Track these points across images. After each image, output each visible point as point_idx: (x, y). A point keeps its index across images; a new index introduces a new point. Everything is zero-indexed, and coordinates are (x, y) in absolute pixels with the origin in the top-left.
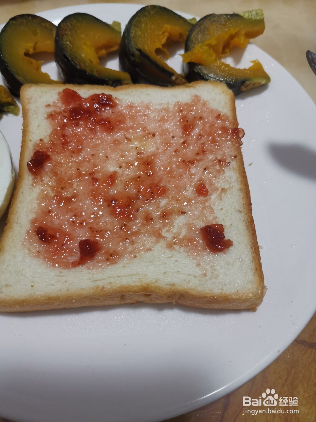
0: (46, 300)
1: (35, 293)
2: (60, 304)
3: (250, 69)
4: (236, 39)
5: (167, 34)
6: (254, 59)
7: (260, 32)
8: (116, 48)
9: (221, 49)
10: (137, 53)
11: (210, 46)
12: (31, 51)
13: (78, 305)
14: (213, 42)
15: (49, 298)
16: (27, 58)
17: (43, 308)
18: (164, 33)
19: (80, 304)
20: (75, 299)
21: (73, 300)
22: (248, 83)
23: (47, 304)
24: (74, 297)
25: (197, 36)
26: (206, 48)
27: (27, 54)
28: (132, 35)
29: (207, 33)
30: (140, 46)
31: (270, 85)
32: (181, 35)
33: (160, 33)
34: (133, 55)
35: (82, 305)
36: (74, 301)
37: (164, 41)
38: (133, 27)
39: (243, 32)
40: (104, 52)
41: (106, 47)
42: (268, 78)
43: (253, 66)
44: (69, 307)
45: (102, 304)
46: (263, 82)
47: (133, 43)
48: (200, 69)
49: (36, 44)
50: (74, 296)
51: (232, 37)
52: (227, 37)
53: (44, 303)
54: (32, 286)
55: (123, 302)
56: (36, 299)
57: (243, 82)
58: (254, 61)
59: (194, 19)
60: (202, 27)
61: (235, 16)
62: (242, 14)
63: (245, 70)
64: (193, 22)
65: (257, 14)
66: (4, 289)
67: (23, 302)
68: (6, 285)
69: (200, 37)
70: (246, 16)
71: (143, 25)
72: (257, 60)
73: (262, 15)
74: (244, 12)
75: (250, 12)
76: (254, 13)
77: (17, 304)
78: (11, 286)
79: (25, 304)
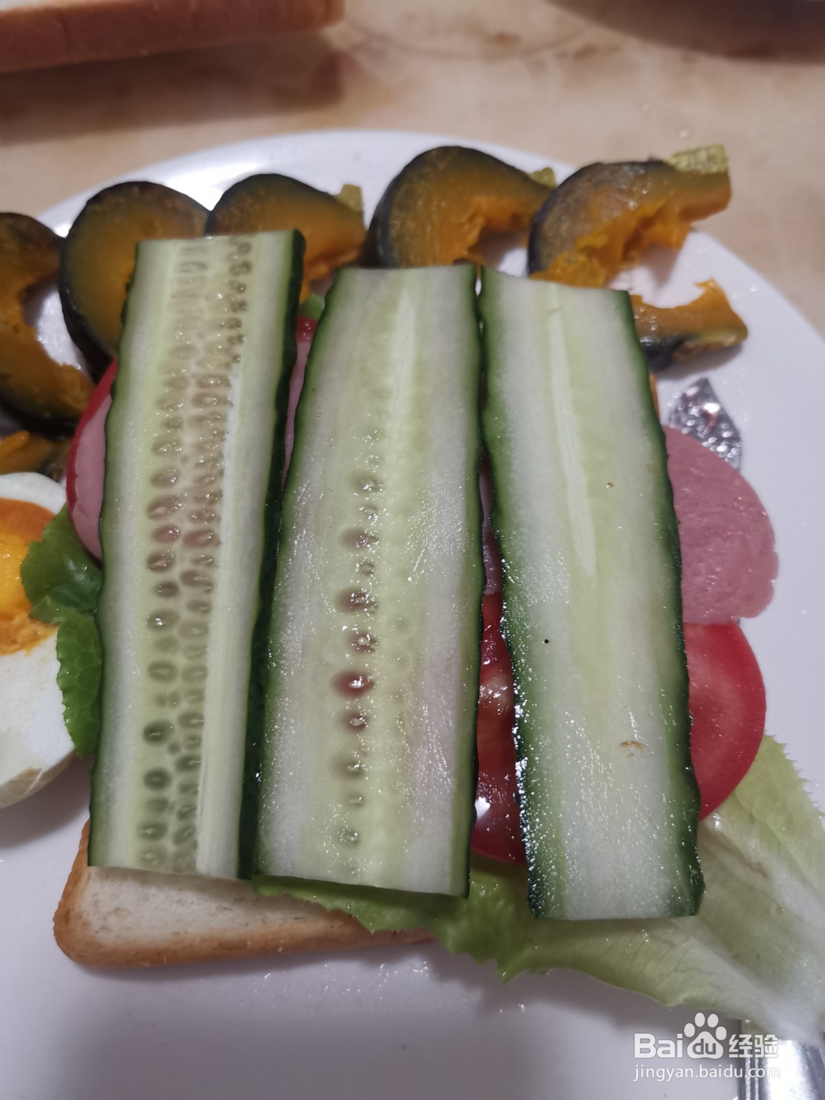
0: (215, 949)
1: (186, 931)
3: (695, 307)
4: (658, 228)
5: (480, 221)
6: (704, 277)
7: (719, 204)
8: (351, 255)
9: (619, 252)
11: (591, 251)
14: (600, 241)
15: (221, 944)
18: (472, 218)
20: (283, 945)
21: (278, 947)
22: (690, 344)
24: (282, 942)
25: (558, 225)
26: (582, 258)
28: (394, 233)
29: (583, 216)
31: (749, 345)
32: (515, 218)
33: (464, 219)
36: (280, 949)
37: (473, 236)
38: (395, 212)
39: (677, 209)
40: (322, 269)
41: (327, 255)
42: (740, 329)
43: (702, 298)
46: (730, 339)
47: (396, 254)
50: (280, 938)
51: (647, 222)
52: (633, 224)
56: (191, 946)
57: (678, 344)
58: (704, 284)
59: (548, 171)
60: (570, 200)
61: (655, 166)
62: (672, 161)
63: (681, 309)
64: (545, 180)
65: (711, 159)
66: (112, 921)
67: (159, 954)
68: (117, 910)
69: (564, 227)
70: (683, 164)
71: (420, 203)
72: (712, 280)
73: (725, 160)
74: (677, 155)
75: (693, 153)
76: (703, 156)
77: (144, 958)
78: (129, 912)
79: (166, 959)
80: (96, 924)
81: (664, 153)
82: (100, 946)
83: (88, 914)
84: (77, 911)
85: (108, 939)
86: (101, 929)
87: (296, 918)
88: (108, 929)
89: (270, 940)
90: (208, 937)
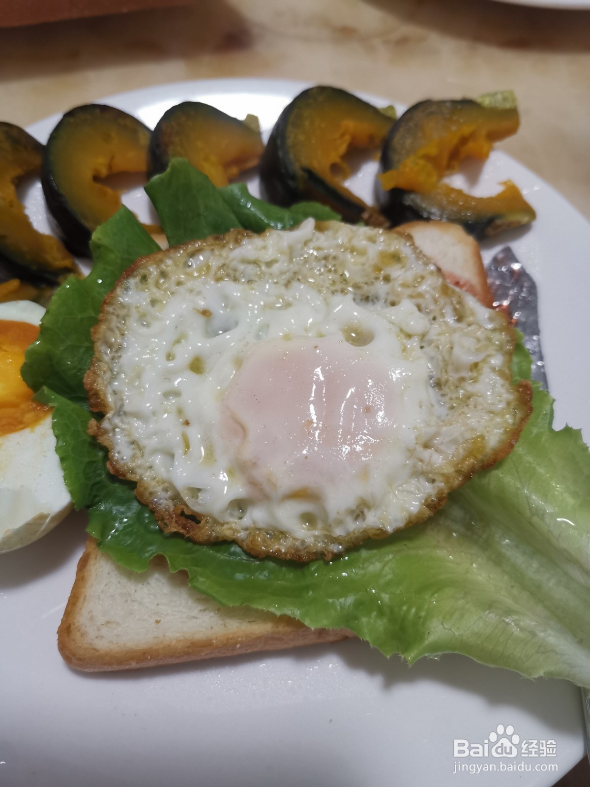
0: (188, 647)
1: (164, 636)
2: (211, 652)
3: (500, 198)
4: (471, 146)
5: (347, 138)
6: (504, 178)
7: (512, 130)
8: (254, 162)
9: (445, 162)
10: (300, 173)
11: (427, 158)
12: (104, 172)
13: (241, 651)
14: (433, 151)
15: (192, 643)
16: (98, 186)
17: (177, 661)
18: (343, 135)
19: (247, 650)
20: (240, 642)
21: (237, 644)
22: (498, 222)
23: (188, 653)
24: (240, 639)
25: (403, 141)
26: (422, 162)
27: (96, 178)
28: (290, 141)
29: (420, 135)
30: (305, 161)
31: (537, 224)
32: (371, 138)
33: (337, 136)
34: (293, 177)
36: (238, 646)
37: (343, 148)
38: (290, 128)
39: (484, 132)
40: (234, 170)
41: (238, 161)
42: (531, 213)
43: (504, 193)
44: (223, 655)
45: (284, 646)
46: (525, 219)
47: (291, 156)
48: (412, 200)
49: (112, 159)
50: (238, 637)
51: (464, 140)
52: (455, 141)
53: (183, 654)
54: (158, 622)
55: (320, 641)
56: (169, 646)
57: (491, 221)
58: (505, 183)
59: (391, 108)
60: (411, 124)
61: (467, 103)
62: (479, 100)
63: (491, 199)
64: (389, 114)
65: (505, 99)
66: (104, 631)
67: (144, 653)
68: (108, 622)
69: (408, 142)
70: (487, 102)
71: (307, 123)
72: (509, 181)
73: (514, 100)
74: (483, 96)
75: (494, 95)
76: (499, 97)
77: (132, 658)
78: (118, 624)
79: (149, 658)
80: (92, 632)
81: (474, 94)
82: (96, 650)
83: (86, 626)
84: (76, 625)
85: (103, 645)
86: (97, 637)
87: (249, 622)
88: (102, 637)
89: (231, 639)
90: (182, 639)
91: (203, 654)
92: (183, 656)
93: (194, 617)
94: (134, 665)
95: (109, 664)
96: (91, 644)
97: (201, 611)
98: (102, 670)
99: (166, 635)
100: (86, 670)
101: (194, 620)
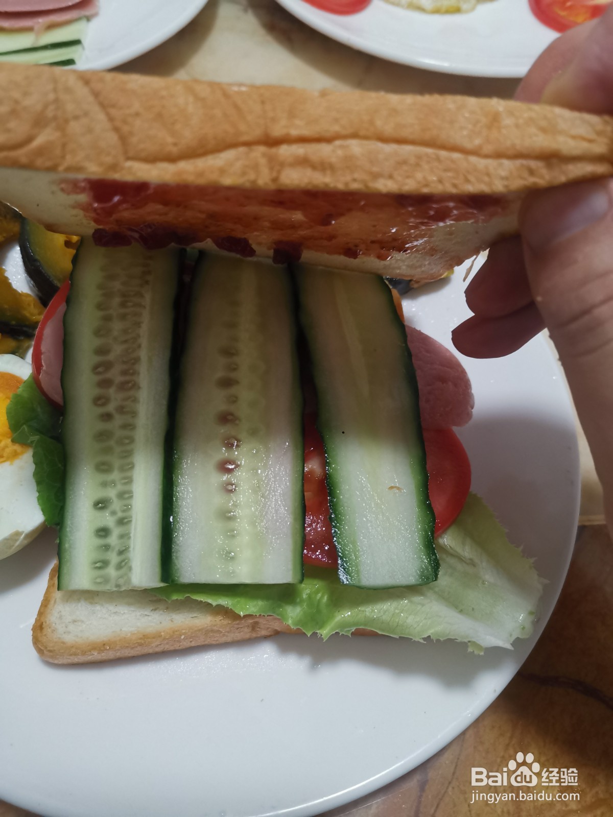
0: (141, 639)
1: (121, 630)
2: (160, 645)
12: (75, 238)
13: (186, 644)
15: (144, 636)
16: (69, 250)
17: (132, 653)
19: (191, 642)
20: (184, 634)
21: (181, 636)
23: (141, 645)
24: (184, 631)
27: (68, 244)
35: (193, 644)
36: (183, 637)
44: (172, 648)
45: (223, 640)
53: (136, 645)
55: (254, 635)
56: (125, 638)
66: (71, 628)
67: (104, 645)
68: (74, 621)
77: (94, 649)
78: (82, 622)
79: (108, 648)
80: (61, 629)
82: (63, 643)
83: (55, 624)
84: (48, 623)
85: (69, 639)
86: (65, 633)
87: (192, 617)
88: (69, 632)
89: (176, 631)
90: (136, 632)
91: (154, 645)
92: (137, 647)
93: (146, 615)
94: (96, 656)
95: (75, 654)
96: (59, 638)
97: (152, 610)
98: (70, 661)
99: (123, 629)
100: (56, 662)
101: (146, 617)
